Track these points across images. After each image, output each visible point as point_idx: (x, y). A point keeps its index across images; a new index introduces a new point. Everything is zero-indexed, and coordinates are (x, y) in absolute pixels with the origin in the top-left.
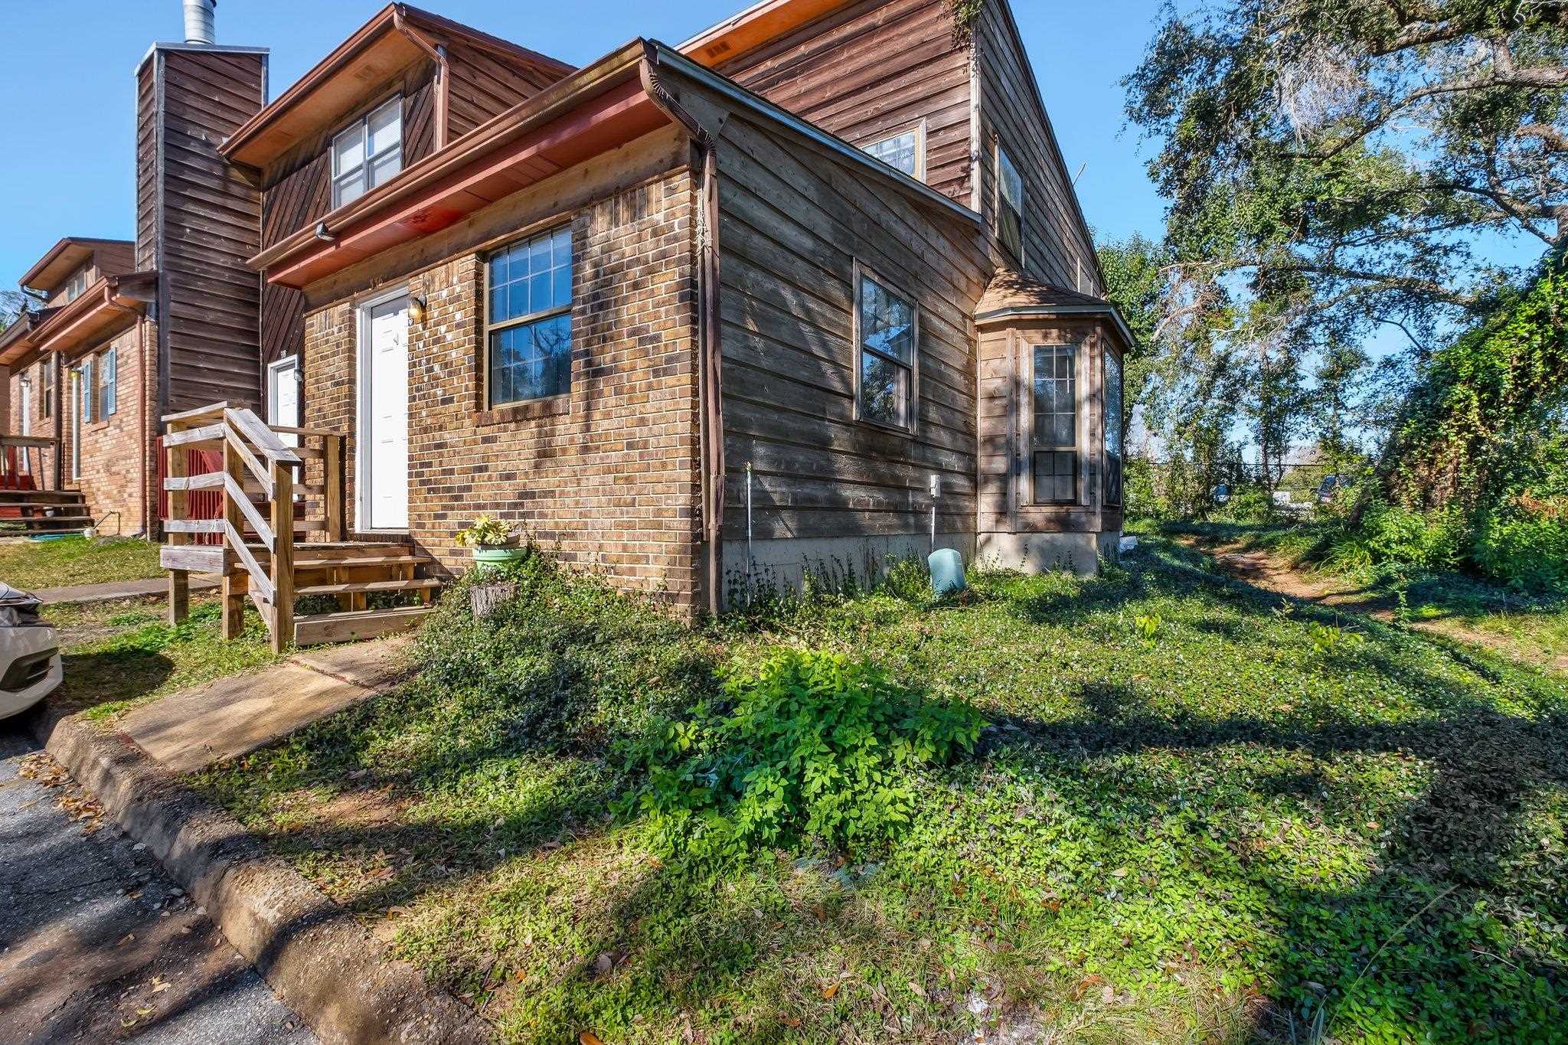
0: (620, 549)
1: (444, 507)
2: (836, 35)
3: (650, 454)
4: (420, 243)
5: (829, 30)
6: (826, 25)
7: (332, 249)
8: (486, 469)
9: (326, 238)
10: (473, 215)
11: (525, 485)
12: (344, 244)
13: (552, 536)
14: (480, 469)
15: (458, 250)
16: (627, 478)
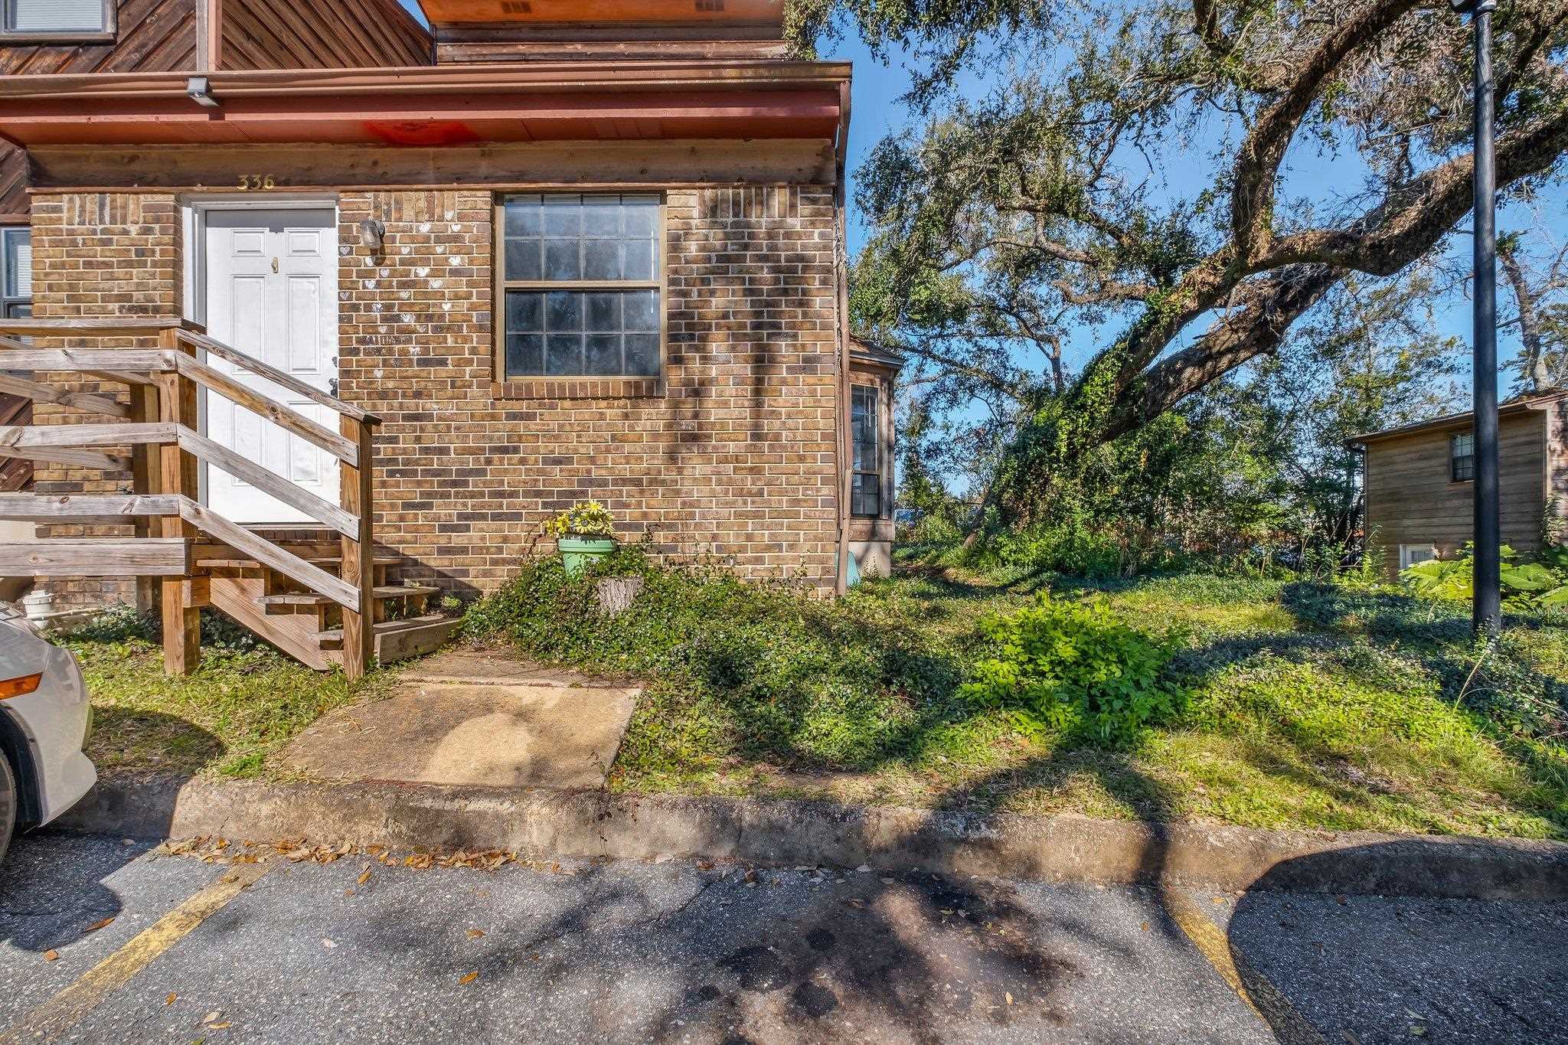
0: (743, 538)
1: (429, 495)
2: (661, 48)
3: (784, 448)
4: (378, 153)
5: (654, 40)
6: (649, 33)
7: (204, 118)
8: (516, 450)
9: (205, 101)
10: (492, 146)
11: (589, 471)
12: (230, 117)
13: (637, 527)
14: (504, 450)
15: (458, 180)
16: (751, 469)
